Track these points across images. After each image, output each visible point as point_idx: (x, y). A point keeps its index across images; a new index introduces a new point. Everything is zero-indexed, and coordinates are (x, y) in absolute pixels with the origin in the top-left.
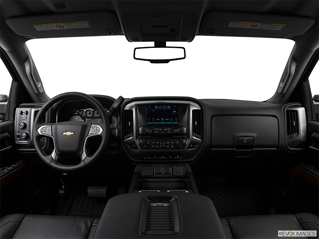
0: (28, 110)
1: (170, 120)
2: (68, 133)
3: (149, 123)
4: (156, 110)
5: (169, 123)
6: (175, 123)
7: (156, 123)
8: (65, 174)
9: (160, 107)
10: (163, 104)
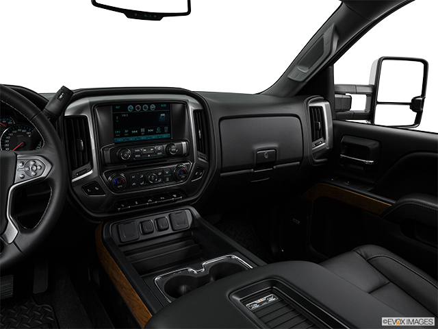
1: (155, 130)
3: (120, 140)
4: (130, 114)
5: (154, 137)
6: (165, 136)
7: (132, 139)
9: (138, 108)
10: (142, 103)
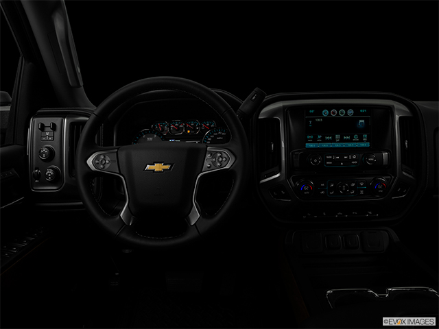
0: (57, 121)
1: (352, 137)
2: (158, 167)
3: (311, 145)
4: (324, 119)
6: (363, 145)
7: (325, 145)
8: (127, 251)
9: (334, 113)
10: (339, 107)
